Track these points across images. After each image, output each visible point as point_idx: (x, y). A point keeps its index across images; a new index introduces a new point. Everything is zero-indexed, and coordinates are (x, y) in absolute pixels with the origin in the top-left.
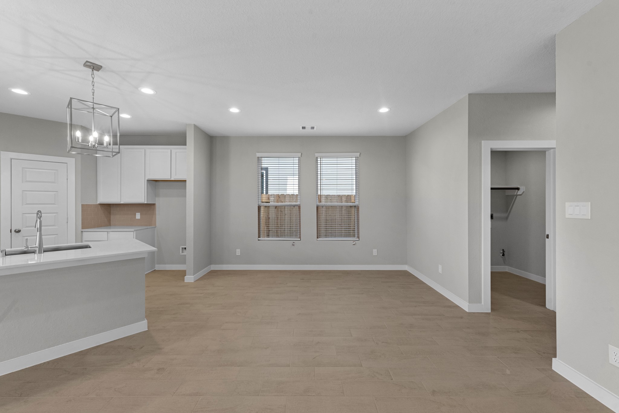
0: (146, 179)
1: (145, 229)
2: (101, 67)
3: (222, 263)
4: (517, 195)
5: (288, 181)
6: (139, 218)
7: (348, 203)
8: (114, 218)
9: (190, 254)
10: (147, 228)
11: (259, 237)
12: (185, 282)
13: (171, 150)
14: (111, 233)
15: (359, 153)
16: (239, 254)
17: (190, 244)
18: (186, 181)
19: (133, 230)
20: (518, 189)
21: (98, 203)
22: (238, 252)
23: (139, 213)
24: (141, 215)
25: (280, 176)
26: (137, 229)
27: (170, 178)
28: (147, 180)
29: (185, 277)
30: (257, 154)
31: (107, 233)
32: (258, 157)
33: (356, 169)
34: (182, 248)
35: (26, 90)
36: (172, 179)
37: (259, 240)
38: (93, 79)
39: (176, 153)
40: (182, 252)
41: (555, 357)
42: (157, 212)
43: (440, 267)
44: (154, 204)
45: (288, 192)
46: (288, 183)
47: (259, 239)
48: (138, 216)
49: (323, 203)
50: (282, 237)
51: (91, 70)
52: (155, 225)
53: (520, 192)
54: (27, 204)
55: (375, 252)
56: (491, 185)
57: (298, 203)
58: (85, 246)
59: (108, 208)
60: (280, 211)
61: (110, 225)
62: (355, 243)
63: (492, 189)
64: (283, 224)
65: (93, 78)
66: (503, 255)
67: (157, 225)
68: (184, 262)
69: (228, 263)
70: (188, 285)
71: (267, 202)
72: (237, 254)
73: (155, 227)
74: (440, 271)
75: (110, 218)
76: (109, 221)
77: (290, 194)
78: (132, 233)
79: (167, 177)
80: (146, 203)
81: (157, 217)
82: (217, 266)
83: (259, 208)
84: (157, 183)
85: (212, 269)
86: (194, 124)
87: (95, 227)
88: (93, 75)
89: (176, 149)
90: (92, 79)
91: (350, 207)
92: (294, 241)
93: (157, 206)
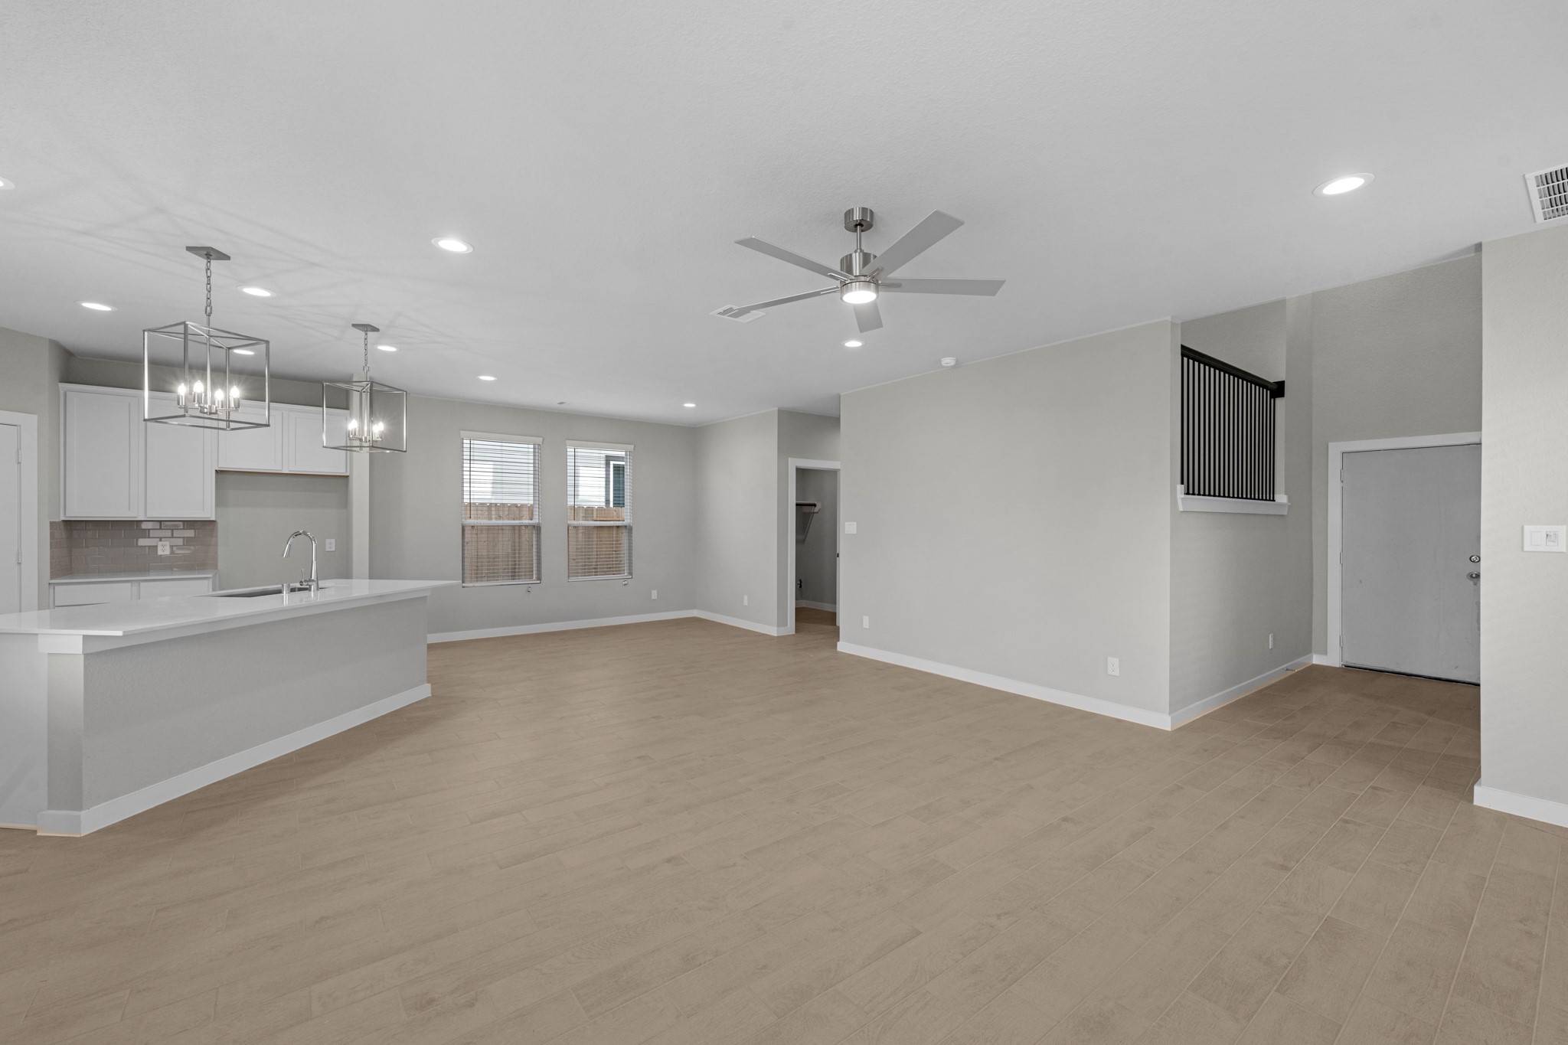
4: (814, 513)
7: (615, 522)
8: (86, 553)
11: (464, 582)
15: (633, 446)
20: (815, 505)
25: (504, 456)
36: (286, 471)
37: (463, 587)
42: (220, 540)
43: (746, 598)
47: (464, 585)
48: (164, 549)
49: (578, 521)
50: (508, 579)
52: (216, 566)
53: (816, 509)
55: (654, 594)
56: (797, 500)
57: (535, 521)
62: (626, 582)
63: (797, 505)
66: (800, 587)
74: (746, 603)
75: (72, 552)
76: (71, 561)
80: (213, 518)
81: (221, 549)
91: (618, 527)
92: (530, 585)
93: (219, 526)
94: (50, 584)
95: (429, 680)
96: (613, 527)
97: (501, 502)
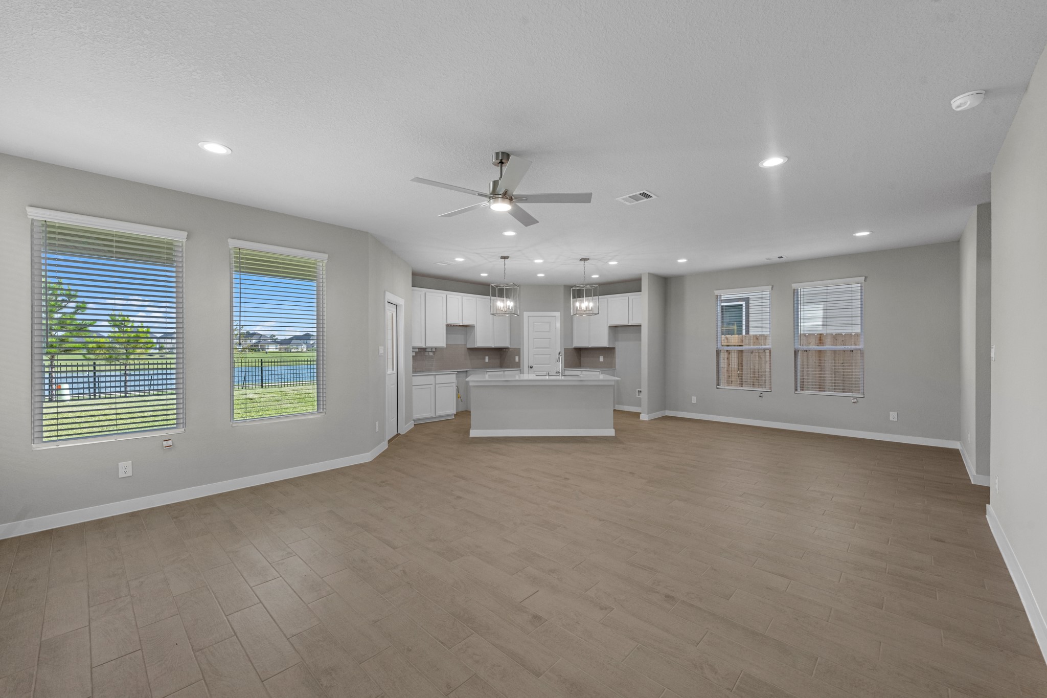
2: (589, 258)
3: (677, 410)
6: (602, 361)
7: (846, 347)
8: (584, 360)
9: (644, 396)
10: (609, 370)
11: (718, 385)
12: (640, 419)
13: (628, 297)
15: (864, 277)
16: (695, 402)
17: (645, 388)
18: (641, 325)
19: (599, 370)
21: (573, 347)
22: (694, 400)
23: (602, 356)
24: (604, 358)
26: (602, 370)
27: (627, 323)
28: (609, 326)
29: (640, 415)
30: (715, 291)
32: (717, 295)
33: (861, 299)
34: (639, 391)
35: (543, 274)
36: (629, 324)
37: (717, 388)
39: (633, 299)
40: (639, 395)
41: (989, 503)
42: (616, 355)
44: (614, 348)
47: (718, 387)
48: (601, 359)
49: (828, 347)
50: (747, 386)
51: (584, 261)
52: (615, 367)
54: (536, 348)
55: (893, 416)
57: (768, 346)
59: (579, 350)
60: (745, 356)
61: (580, 366)
62: (855, 400)
67: (617, 367)
68: (639, 405)
69: (683, 410)
70: (643, 421)
71: (740, 346)
72: (693, 402)
73: (615, 370)
75: (581, 359)
76: (580, 362)
78: (599, 372)
79: (625, 323)
80: (607, 347)
81: (617, 359)
82: (671, 412)
83: (718, 352)
84: (617, 328)
85: (666, 415)
86: (649, 272)
87: (572, 367)
89: (632, 296)
91: (852, 351)
92: (762, 392)
93: (617, 350)
95: (614, 428)
96: (847, 350)
97: (760, 333)
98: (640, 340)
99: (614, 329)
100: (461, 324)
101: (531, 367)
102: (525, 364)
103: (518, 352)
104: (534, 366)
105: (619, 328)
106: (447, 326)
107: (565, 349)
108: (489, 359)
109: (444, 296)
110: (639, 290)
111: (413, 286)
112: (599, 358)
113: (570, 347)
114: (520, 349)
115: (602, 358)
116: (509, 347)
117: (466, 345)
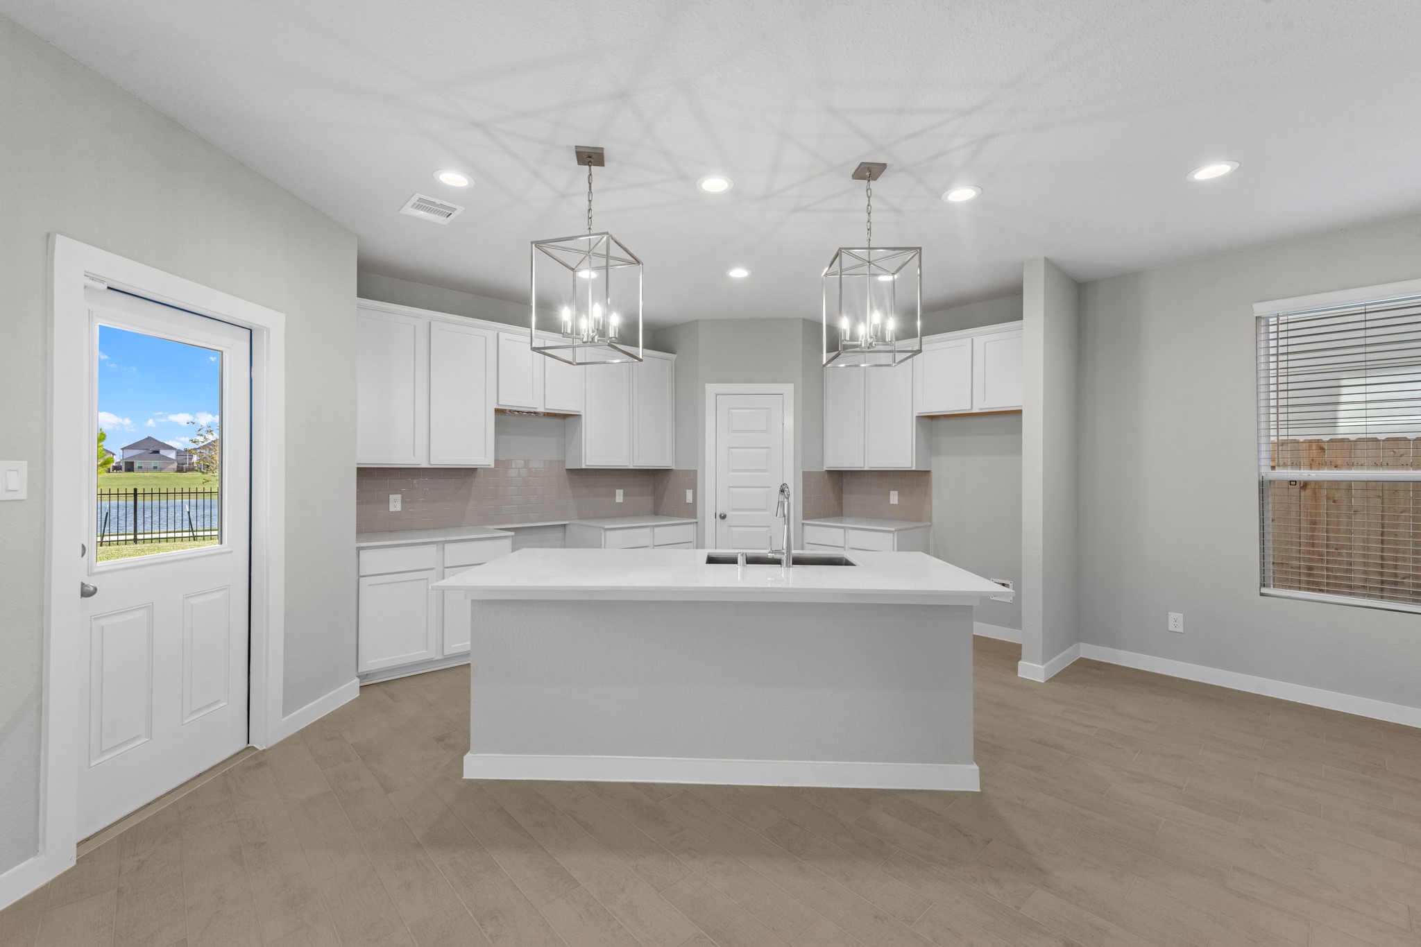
0: (916, 414)
1: (913, 528)
2: (885, 165)
3: (1113, 642)
5: (1344, 391)
6: (896, 503)
8: (850, 499)
10: (917, 527)
11: (1263, 585)
12: (1019, 675)
13: (972, 339)
14: (851, 531)
16: (1181, 629)
18: (1020, 412)
19: (893, 529)
21: (825, 469)
22: (1176, 621)
23: (897, 492)
24: (899, 495)
26: (899, 527)
27: (970, 408)
28: (917, 417)
29: (1020, 662)
30: (1255, 306)
31: (843, 530)
32: (1258, 318)
35: (743, 267)
36: (975, 410)
37: (1262, 594)
38: (869, 200)
39: (985, 343)
42: (934, 492)
44: (928, 472)
45: (1340, 430)
46: (1343, 399)
47: (1264, 590)
48: (894, 498)
50: (1397, 599)
51: (866, 181)
52: (930, 520)
54: (734, 470)
58: (838, 556)
59: (839, 478)
60: (1328, 498)
61: (842, 515)
64: (1342, 547)
65: (869, 197)
67: (934, 519)
69: (1137, 650)
70: (1029, 686)
72: (1171, 628)
73: (931, 526)
75: (842, 497)
76: (841, 505)
77: (1381, 437)
78: (891, 535)
79: (960, 405)
80: (914, 469)
81: (935, 501)
83: (1265, 487)
84: (935, 422)
85: (1081, 656)
86: (1045, 258)
87: (820, 518)
88: (869, 191)
89: (985, 336)
90: (867, 199)
93: (934, 476)
94: (803, 524)
95: (977, 760)
98: (1017, 449)
99: (930, 422)
100: (541, 409)
101: (723, 517)
102: (708, 509)
103: (691, 478)
104: (729, 514)
105: (942, 422)
106: (497, 411)
107: (804, 473)
108: (625, 495)
109: (491, 335)
110: (1016, 314)
111: (362, 293)
112: (888, 495)
113: (816, 468)
114: (695, 472)
115: (896, 497)
116: (673, 468)
117: (564, 461)
